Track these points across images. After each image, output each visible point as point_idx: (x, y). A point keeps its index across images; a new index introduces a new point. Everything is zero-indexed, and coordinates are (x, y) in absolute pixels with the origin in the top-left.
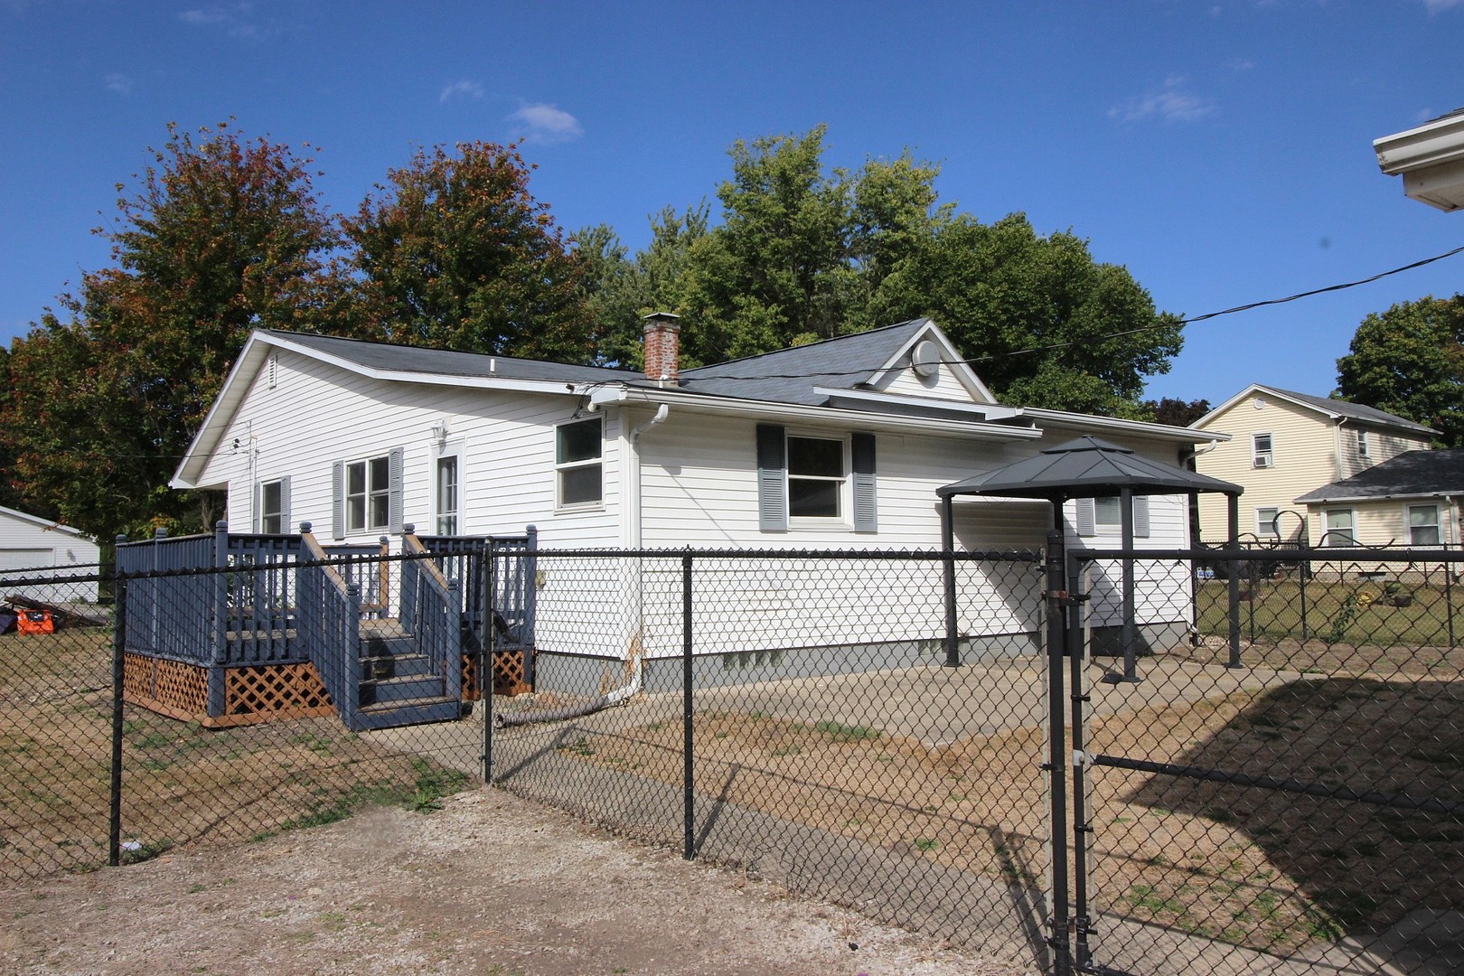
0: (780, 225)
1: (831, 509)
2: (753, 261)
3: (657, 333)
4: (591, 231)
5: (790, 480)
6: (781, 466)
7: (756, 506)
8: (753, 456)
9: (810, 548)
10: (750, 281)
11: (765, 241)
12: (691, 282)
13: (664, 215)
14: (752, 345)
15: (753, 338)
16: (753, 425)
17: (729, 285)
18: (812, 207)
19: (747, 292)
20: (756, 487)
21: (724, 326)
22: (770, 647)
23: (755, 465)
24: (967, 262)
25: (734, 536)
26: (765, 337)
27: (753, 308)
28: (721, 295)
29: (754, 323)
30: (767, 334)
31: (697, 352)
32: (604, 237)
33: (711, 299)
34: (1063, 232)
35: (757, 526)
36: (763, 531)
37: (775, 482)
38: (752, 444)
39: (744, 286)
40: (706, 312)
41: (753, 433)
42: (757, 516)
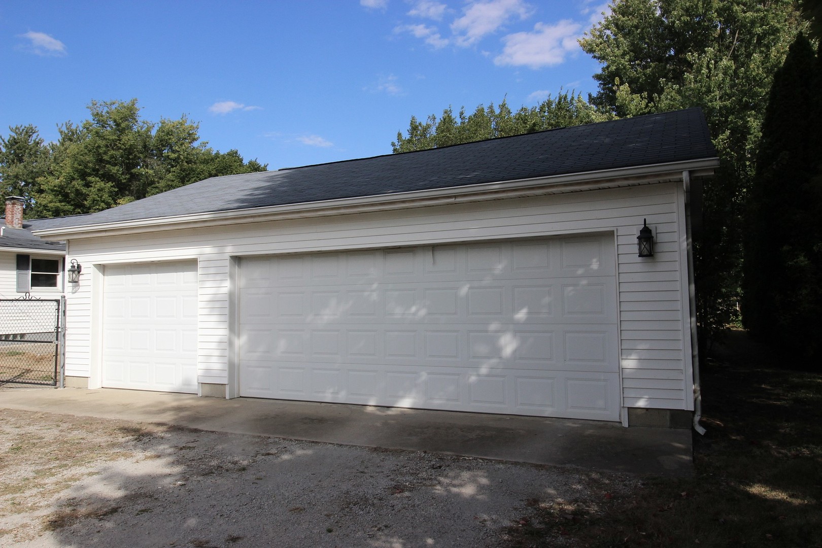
0: (112, 145)
1: (54, 284)
2: (100, 161)
3: (12, 205)
4: (23, 127)
5: (32, 274)
6: (27, 269)
7: (15, 283)
8: (15, 266)
9: (42, 298)
10: (98, 170)
11: (105, 153)
12: (67, 168)
13: (66, 125)
14: (98, 200)
15: (98, 197)
16: (16, 254)
17: (88, 170)
18: (128, 139)
19: (96, 175)
20: (15, 276)
21: (84, 190)
22: (20, 333)
23: (15, 268)
24: (202, 172)
25: (3, 294)
26: (104, 197)
27: (98, 183)
28: (83, 175)
29: (99, 190)
30: (106, 196)
31: (70, 201)
32: (29, 132)
33: (78, 176)
34: (254, 160)
35: (15, 290)
36: (18, 292)
37: (25, 275)
38: (15, 262)
39: (95, 172)
40: (74, 183)
41: (16, 257)
42: (15, 287)
